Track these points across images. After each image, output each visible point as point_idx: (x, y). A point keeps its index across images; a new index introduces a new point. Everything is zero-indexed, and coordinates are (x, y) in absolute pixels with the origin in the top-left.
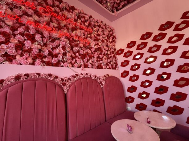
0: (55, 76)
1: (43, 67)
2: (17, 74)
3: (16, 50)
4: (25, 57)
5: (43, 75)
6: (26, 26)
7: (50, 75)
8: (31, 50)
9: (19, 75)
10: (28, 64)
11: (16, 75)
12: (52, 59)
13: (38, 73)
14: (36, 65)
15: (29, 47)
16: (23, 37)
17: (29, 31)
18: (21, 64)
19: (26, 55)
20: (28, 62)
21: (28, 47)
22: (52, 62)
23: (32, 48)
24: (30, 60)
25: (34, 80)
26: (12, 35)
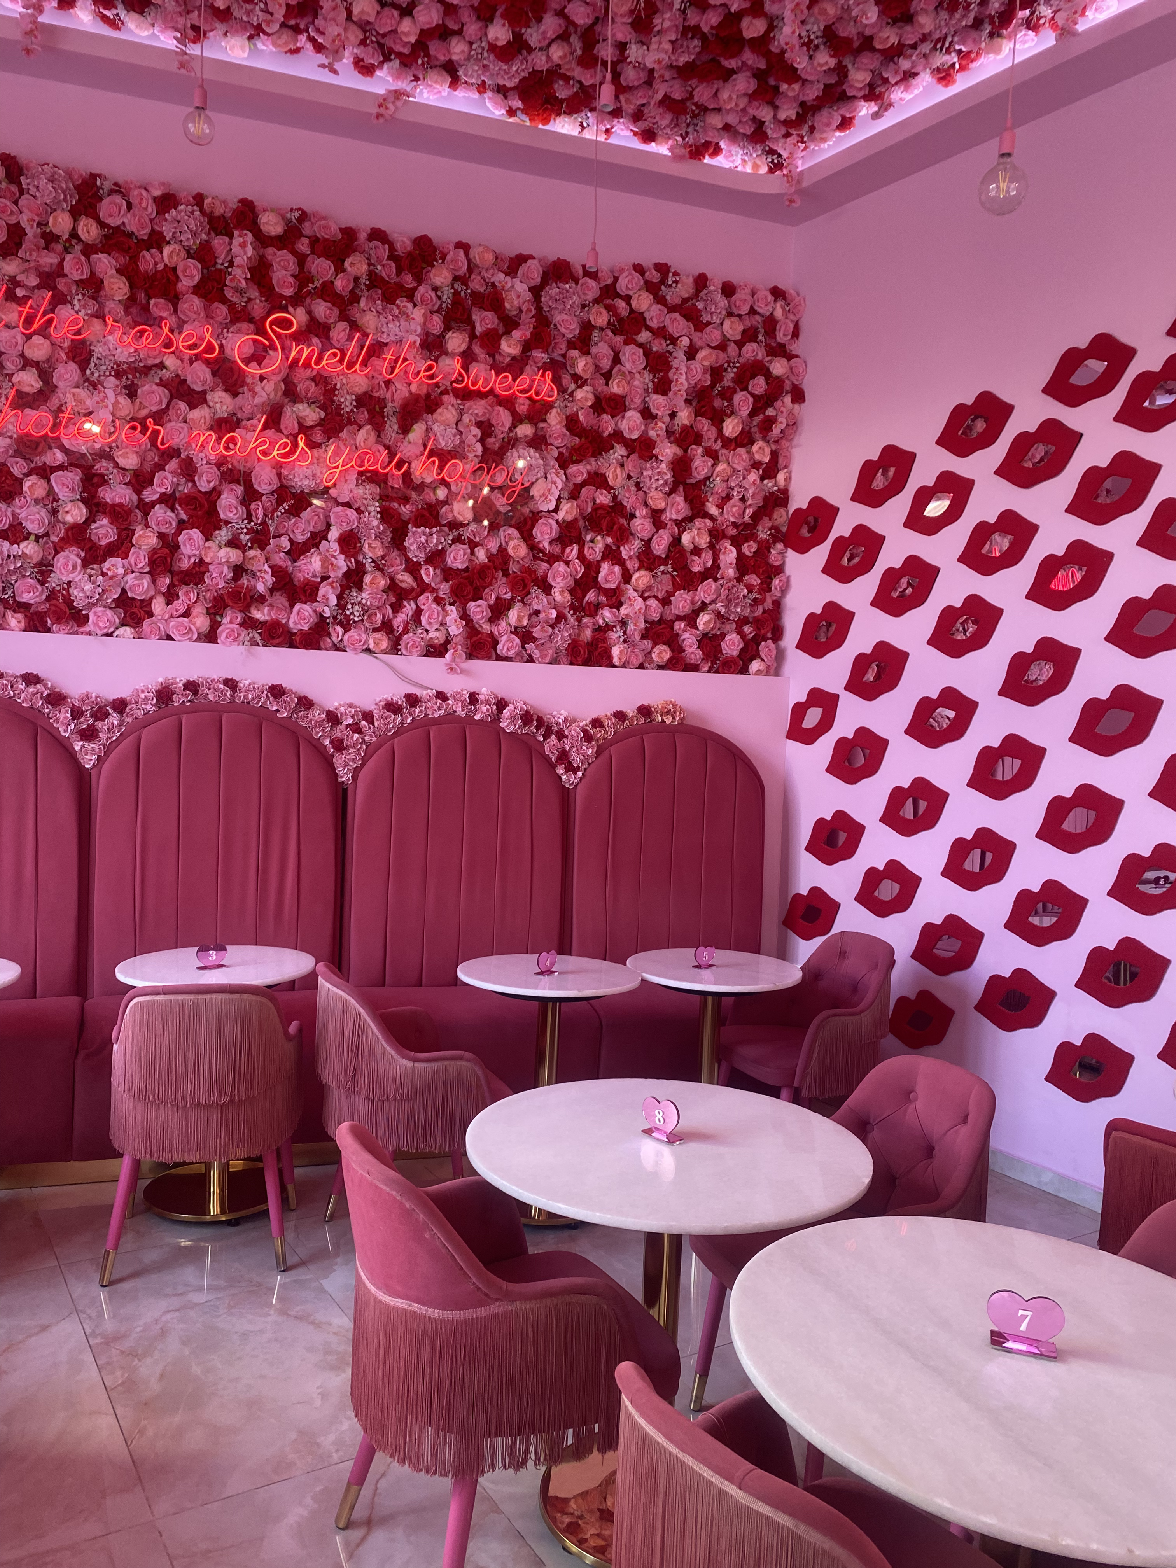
0: (300, 699)
1: (249, 651)
2: (161, 680)
3: (153, 574)
4: (180, 605)
5: (247, 691)
6: (182, 456)
7: (277, 691)
8: (202, 569)
9: (167, 687)
10: (195, 636)
11: (159, 687)
12: (292, 606)
13: (232, 680)
14: (224, 643)
15: (195, 555)
16: (173, 509)
17: (196, 478)
18: (169, 638)
19: (187, 595)
20: (192, 626)
21: (190, 558)
22: (291, 625)
23: (207, 560)
24: (201, 622)
25: (216, 710)
26: (138, 507)
